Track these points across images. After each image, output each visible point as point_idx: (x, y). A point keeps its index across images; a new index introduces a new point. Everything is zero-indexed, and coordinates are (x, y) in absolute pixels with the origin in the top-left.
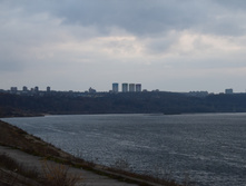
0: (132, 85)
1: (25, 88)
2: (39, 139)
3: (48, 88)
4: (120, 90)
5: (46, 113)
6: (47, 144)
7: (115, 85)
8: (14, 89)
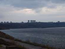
0: (33, 21)
1: (5, 22)
2: (9, 35)
3: (11, 22)
4: (30, 22)
5: (10, 28)
6: (11, 37)
7: (29, 21)
8: (2, 22)
